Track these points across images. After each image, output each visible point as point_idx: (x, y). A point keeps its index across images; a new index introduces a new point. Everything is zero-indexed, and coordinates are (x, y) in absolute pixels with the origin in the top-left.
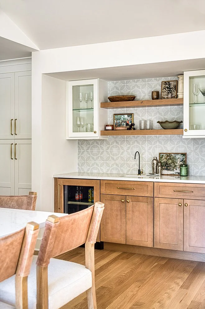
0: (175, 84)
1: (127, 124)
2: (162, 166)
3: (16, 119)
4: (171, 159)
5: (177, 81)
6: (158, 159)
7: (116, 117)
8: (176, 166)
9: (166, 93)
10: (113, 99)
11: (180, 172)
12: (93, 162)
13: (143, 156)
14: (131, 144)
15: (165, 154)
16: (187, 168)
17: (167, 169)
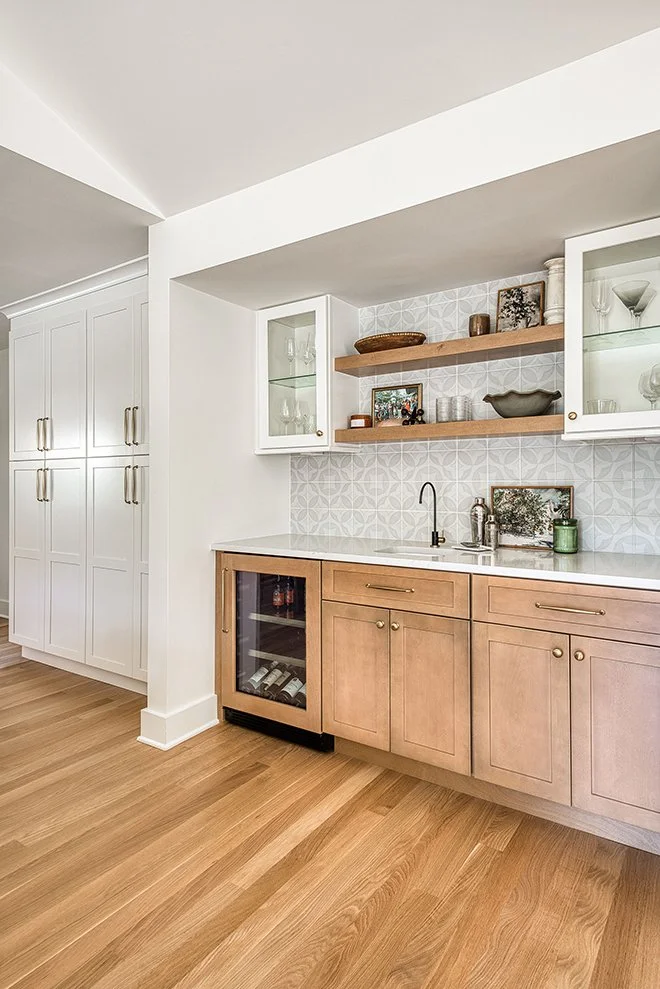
0: (537, 291)
1: (405, 412)
2: (499, 523)
3: (137, 408)
4: (525, 503)
5: (543, 284)
6: (488, 502)
7: (378, 395)
8: (540, 522)
9: (510, 321)
10: (365, 347)
11: (552, 541)
12: (325, 510)
13: (449, 495)
14: (417, 463)
15: (508, 488)
16: (576, 529)
17: (514, 532)
